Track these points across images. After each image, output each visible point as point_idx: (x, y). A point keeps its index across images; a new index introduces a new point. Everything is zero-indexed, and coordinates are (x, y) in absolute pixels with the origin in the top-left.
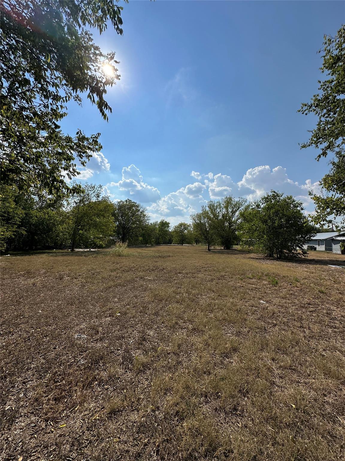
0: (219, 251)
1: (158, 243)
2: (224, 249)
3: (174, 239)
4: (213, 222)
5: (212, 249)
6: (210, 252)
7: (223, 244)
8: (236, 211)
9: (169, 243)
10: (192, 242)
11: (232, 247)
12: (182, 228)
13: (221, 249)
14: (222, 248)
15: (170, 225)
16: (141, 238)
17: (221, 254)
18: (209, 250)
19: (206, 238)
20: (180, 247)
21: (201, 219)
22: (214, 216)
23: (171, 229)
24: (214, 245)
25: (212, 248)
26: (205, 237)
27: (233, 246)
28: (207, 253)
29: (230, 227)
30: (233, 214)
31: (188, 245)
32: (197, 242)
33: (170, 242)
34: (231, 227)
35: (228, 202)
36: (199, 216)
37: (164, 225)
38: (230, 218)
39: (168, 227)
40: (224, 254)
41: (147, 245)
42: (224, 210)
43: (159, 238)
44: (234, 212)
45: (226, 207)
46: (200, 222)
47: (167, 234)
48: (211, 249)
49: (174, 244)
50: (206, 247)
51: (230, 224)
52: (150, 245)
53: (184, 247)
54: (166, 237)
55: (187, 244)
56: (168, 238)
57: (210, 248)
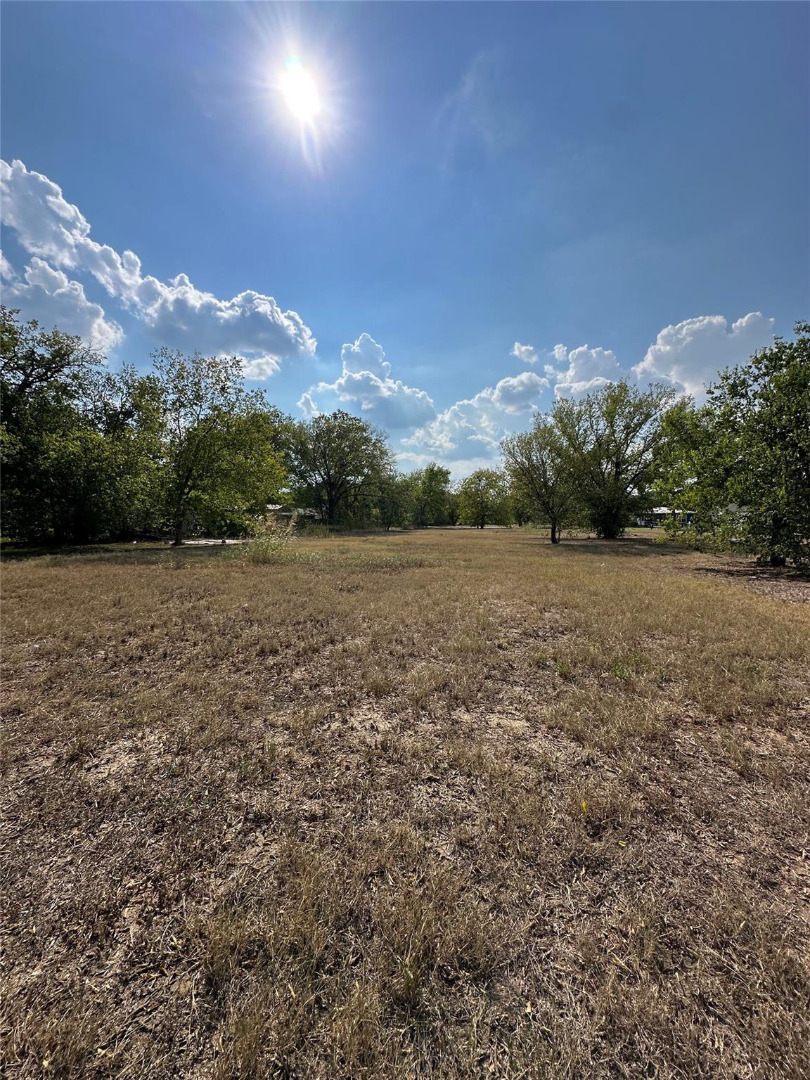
0: (583, 543)
1: (421, 524)
2: (599, 538)
3: (462, 513)
4: (570, 459)
5: (564, 539)
6: (559, 548)
7: (595, 522)
8: (640, 425)
9: (449, 524)
10: (509, 519)
11: (623, 532)
12: (483, 483)
13: (589, 538)
14: (593, 535)
15: (450, 477)
16: (376, 511)
17: (594, 553)
18: (554, 540)
19: (547, 509)
20: (475, 531)
21: (531, 450)
22: (572, 444)
23: (454, 487)
24: (570, 525)
25: (564, 534)
26: (544, 503)
27: (627, 529)
28: (549, 551)
29: (618, 473)
30: (628, 434)
31: (496, 527)
32: (522, 518)
33: (451, 520)
34: (620, 474)
35: (616, 400)
36: (525, 444)
37: (436, 476)
38: (618, 448)
39: (447, 481)
40: (603, 553)
41: (392, 529)
42: (602, 424)
43: (423, 512)
44: (631, 430)
45: (610, 417)
46: (529, 459)
47: (443, 501)
48: (559, 539)
49: (460, 524)
50: (544, 532)
51: (617, 465)
52: (398, 529)
53: (486, 534)
54: (442, 509)
55: (495, 524)
56: (446, 510)
57: (557, 536)
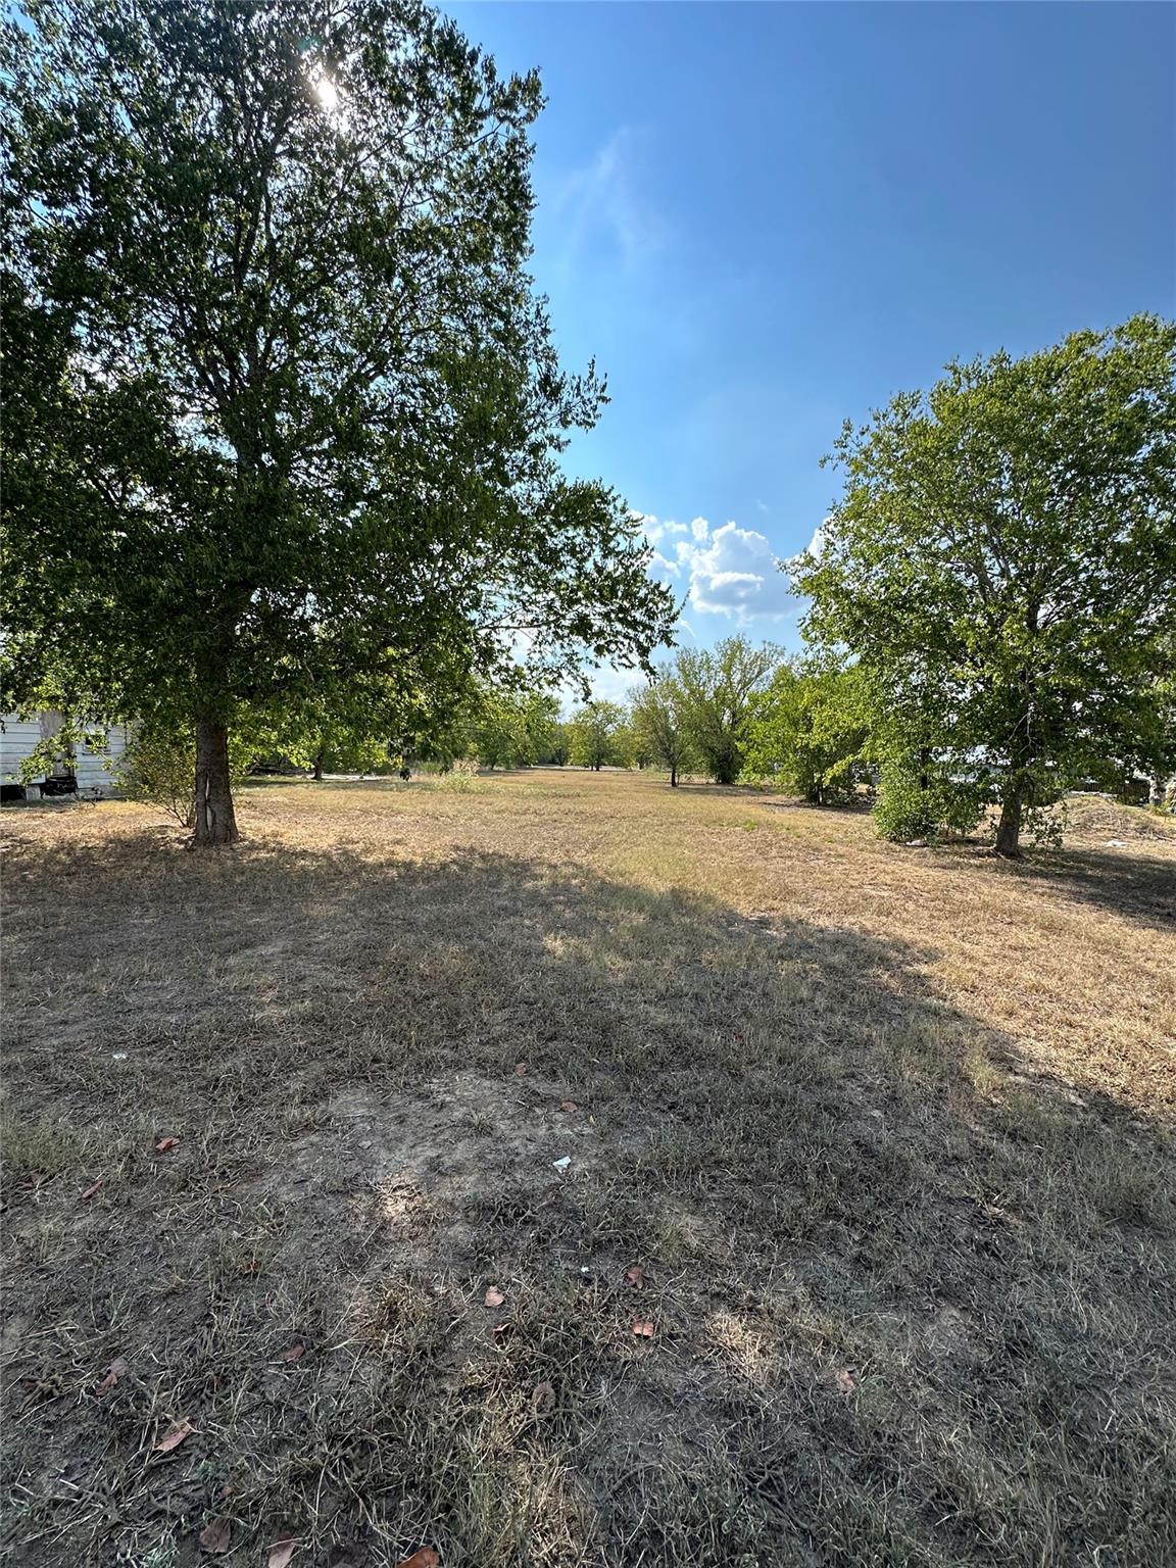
0: (701, 787)
1: (522, 763)
2: (716, 783)
3: (574, 751)
4: (690, 707)
5: (682, 783)
6: (676, 790)
7: (713, 769)
9: (556, 764)
10: (629, 761)
11: (736, 778)
12: (600, 716)
13: (708, 783)
14: (712, 781)
15: (561, 708)
18: (673, 783)
19: (667, 753)
20: (591, 773)
21: (654, 701)
22: (692, 694)
23: (565, 719)
24: (690, 771)
25: (683, 779)
26: (665, 750)
28: (667, 793)
30: (743, 687)
31: (614, 768)
32: (643, 761)
33: (558, 759)
35: (735, 649)
38: (733, 698)
39: (556, 712)
41: (495, 768)
45: (727, 669)
46: (654, 708)
47: (551, 735)
48: (678, 783)
49: (572, 765)
50: (665, 776)
51: (734, 714)
52: (502, 769)
53: (606, 775)
54: (550, 745)
55: (612, 765)
56: (553, 745)
57: (676, 780)
